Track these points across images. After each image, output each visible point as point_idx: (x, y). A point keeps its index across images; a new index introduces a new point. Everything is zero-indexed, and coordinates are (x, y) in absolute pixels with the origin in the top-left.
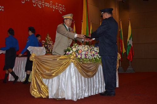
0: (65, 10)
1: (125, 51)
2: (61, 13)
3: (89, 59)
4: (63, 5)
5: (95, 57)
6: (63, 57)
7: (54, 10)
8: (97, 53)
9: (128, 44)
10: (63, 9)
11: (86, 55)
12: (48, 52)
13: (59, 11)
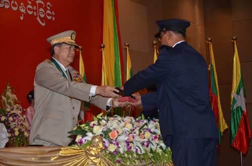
0: (52, 16)
1: (226, 127)
2: (43, 24)
3: (137, 154)
4: (48, 3)
5: (153, 147)
6: (67, 152)
7: (22, 18)
8: (156, 138)
9: (235, 107)
10: (49, 15)
11: (128, 145)
12: (9, 135)
13: (38, 19)
